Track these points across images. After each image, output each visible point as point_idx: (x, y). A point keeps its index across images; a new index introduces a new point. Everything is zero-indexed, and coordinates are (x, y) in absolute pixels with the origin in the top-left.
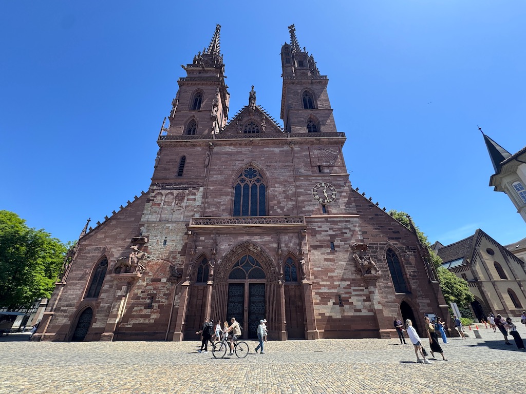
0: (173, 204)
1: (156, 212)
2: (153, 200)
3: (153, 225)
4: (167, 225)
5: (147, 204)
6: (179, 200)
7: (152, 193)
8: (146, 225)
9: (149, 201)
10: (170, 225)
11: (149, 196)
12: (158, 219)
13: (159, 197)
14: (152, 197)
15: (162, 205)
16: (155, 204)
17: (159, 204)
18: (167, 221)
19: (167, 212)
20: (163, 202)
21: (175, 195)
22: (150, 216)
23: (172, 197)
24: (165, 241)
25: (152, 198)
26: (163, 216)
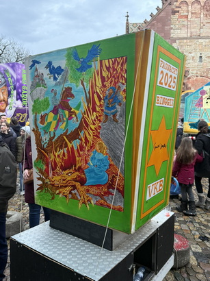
0: (202, 16)
1: (184, 26)
2: (178, 12)
3: (185, 41)
4: (200, 40)
5: (172, 16)
6: (207, 11)
7: (175, 3)
8: (177, 41)
9: (174, 12)
10: (202, 40)
11: (173, 7)
12: (189, 35)
13: (184, 7)
14: (177, 7)
15: (189, 17)
16: (181, 17)
17: (187, 17)
18: (199, 37)
19: (196, 25)
20: (190, 13)
21: (202, 4)
22: (179, 31)
23: (200, 6)
24: (201, 57)
25: (178, 9)
26: (193, 30)
